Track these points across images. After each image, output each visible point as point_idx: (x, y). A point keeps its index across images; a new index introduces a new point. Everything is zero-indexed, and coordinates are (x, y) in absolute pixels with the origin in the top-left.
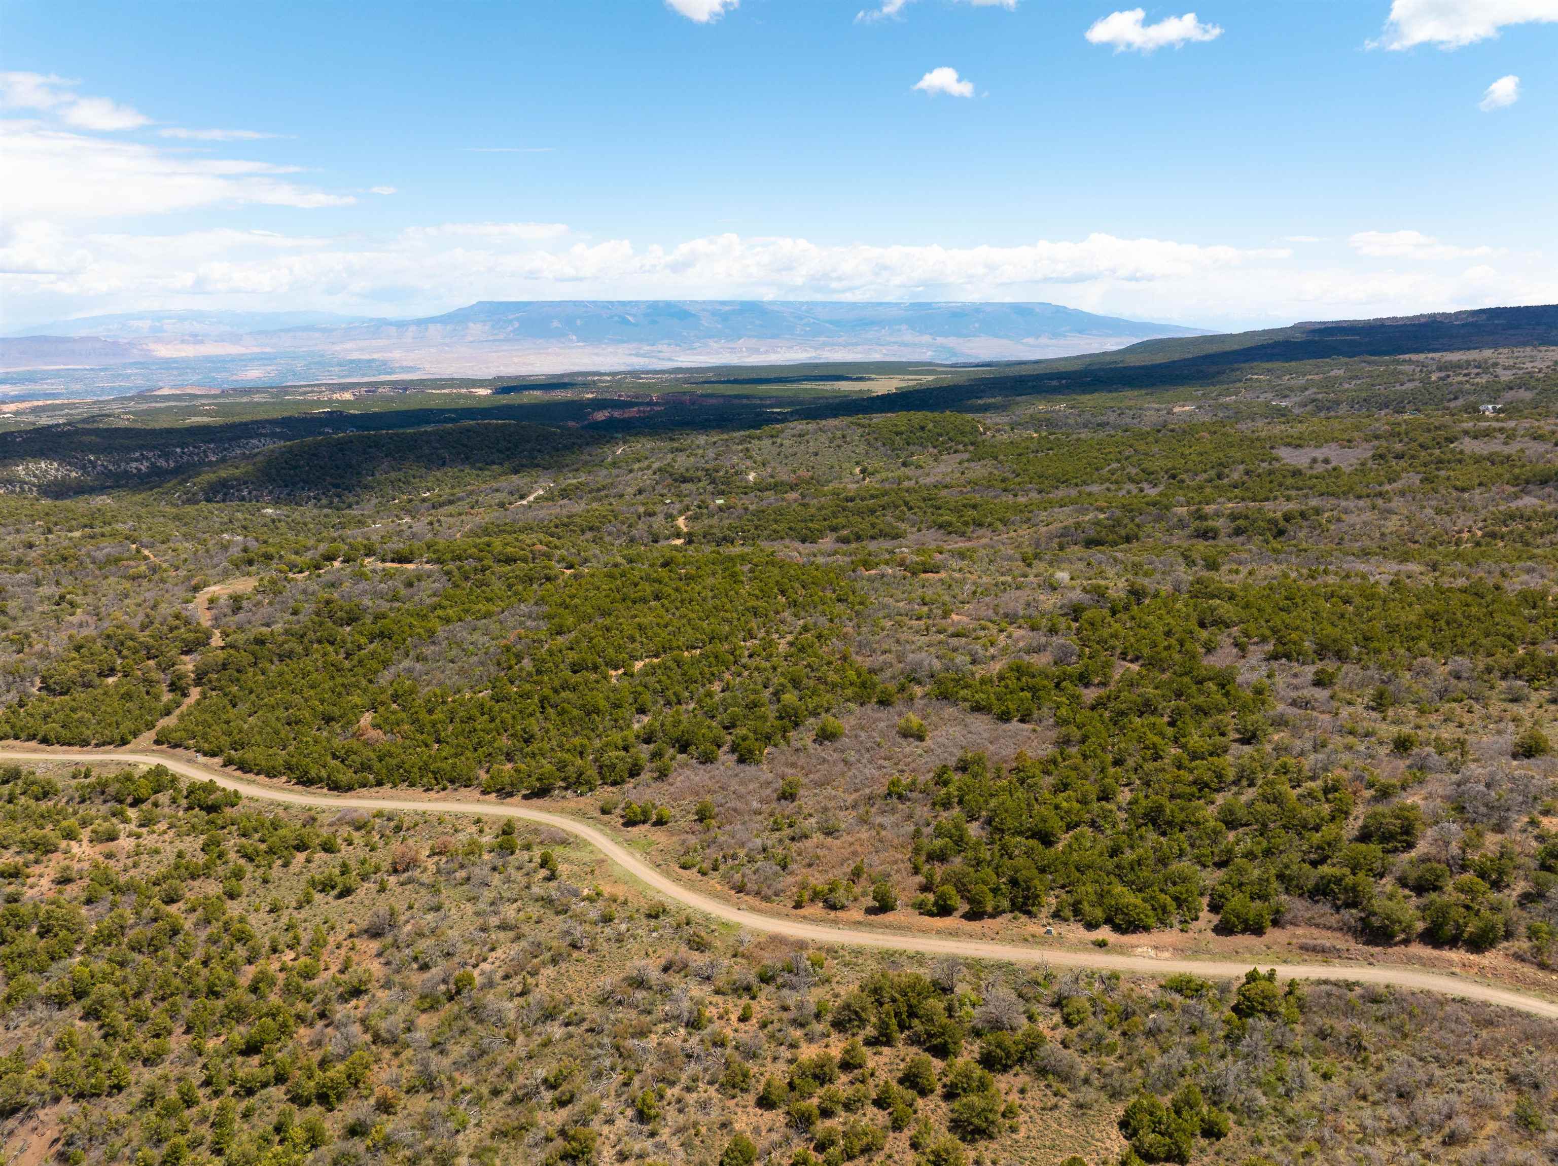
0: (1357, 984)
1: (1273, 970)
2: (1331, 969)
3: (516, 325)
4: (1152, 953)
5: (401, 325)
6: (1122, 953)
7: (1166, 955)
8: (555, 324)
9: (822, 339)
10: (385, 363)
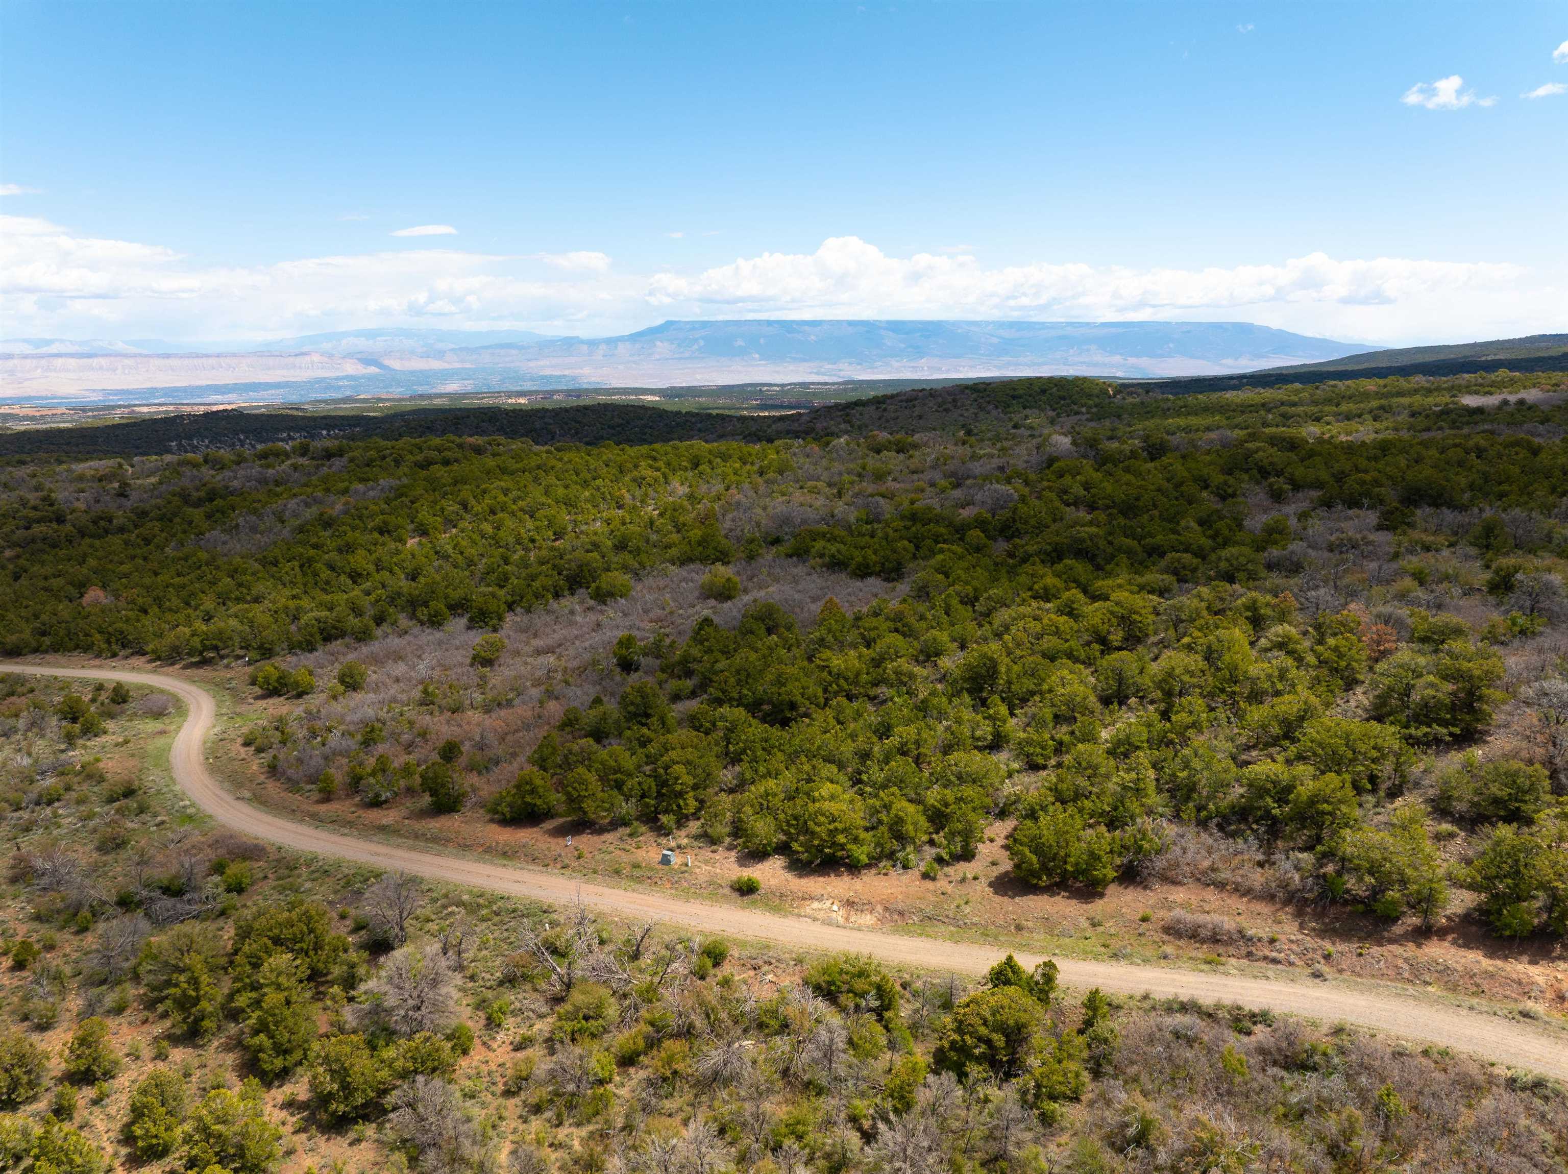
0: (1262, 1018)
1: (1050, 965)
2: (1215, 979)
3: (702, 343)
4: (839, 915)
5: (593, 344)
6: (776, 910)
7: (868, 919)
8: (740, 343)
9: (1007, 359)
10: (574, 378)
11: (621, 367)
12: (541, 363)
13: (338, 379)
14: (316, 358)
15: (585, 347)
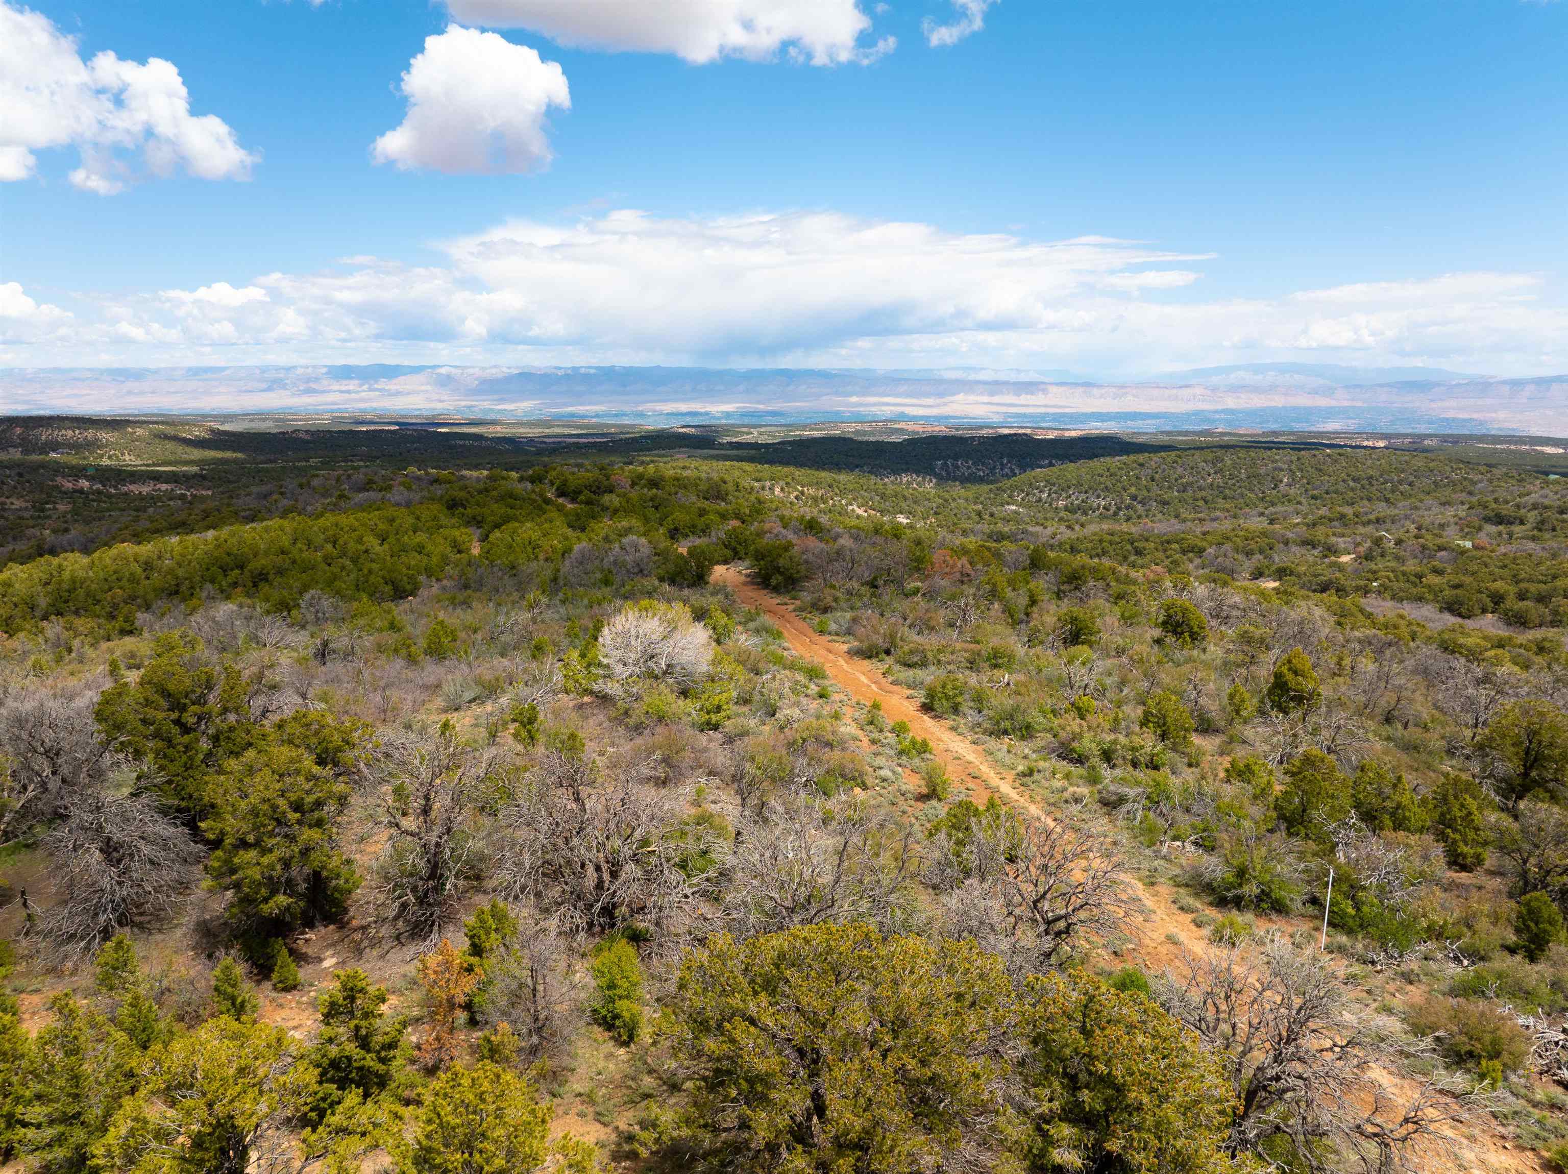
5: (1517, 384)
10: (1481, 423)
11: (1550, 413)
12: (1446, 404)
13: (1216, 412)
14: (1198, 391)
15: (1507, 388)
